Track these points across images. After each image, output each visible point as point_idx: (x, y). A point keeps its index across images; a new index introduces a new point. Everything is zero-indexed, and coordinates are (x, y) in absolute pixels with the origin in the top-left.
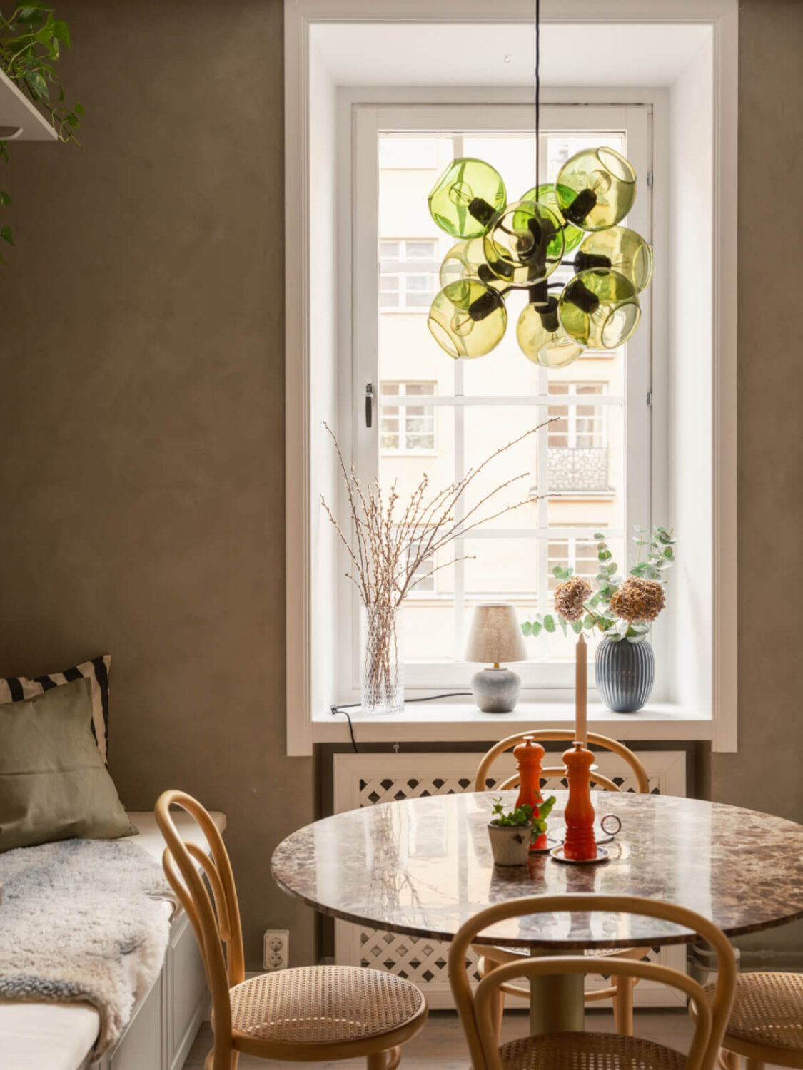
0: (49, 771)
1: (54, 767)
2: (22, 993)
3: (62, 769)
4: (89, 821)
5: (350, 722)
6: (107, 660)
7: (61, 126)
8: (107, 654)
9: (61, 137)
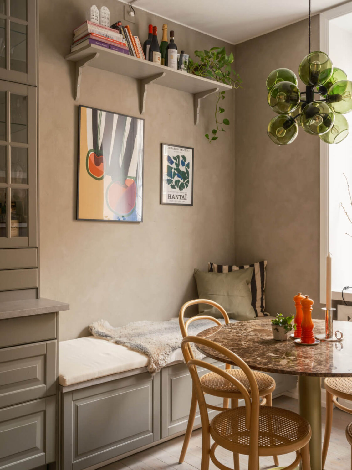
0: (224, 295)
1: (226, 294)
2: (135, 348)
3: (228, 295)
4: (236, 314)
5: (342, 293)
6: (265, 263)
7: (235, 83)
8: (266, 260)
9: (235, 87)
